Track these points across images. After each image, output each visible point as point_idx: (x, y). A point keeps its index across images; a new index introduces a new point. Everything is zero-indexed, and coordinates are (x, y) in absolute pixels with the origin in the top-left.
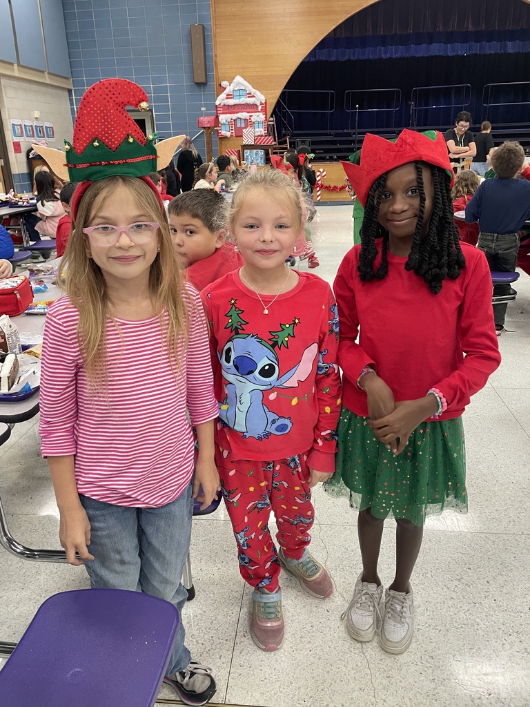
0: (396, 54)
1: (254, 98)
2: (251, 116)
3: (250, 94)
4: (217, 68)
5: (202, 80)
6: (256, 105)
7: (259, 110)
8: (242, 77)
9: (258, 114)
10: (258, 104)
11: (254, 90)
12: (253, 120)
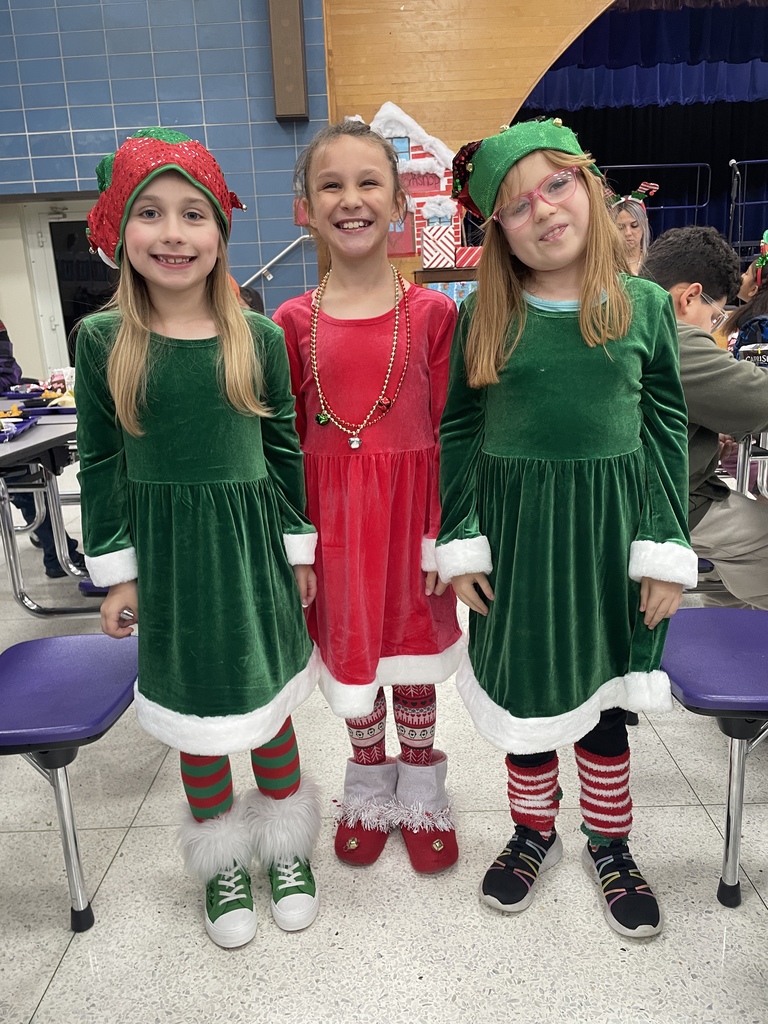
0: (684, 98)
1: (428, 160)
2: (421, 205)
3: (420, 147)
4: (332, 85)
5: (296, 109)
6: (436, 176)
7: (443, 188)
8: (399, 105)
9: (438, 198)
10: (441, 174)
11: (431, 139)
12: (426, 213)
